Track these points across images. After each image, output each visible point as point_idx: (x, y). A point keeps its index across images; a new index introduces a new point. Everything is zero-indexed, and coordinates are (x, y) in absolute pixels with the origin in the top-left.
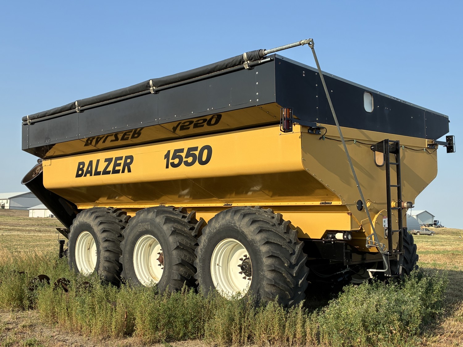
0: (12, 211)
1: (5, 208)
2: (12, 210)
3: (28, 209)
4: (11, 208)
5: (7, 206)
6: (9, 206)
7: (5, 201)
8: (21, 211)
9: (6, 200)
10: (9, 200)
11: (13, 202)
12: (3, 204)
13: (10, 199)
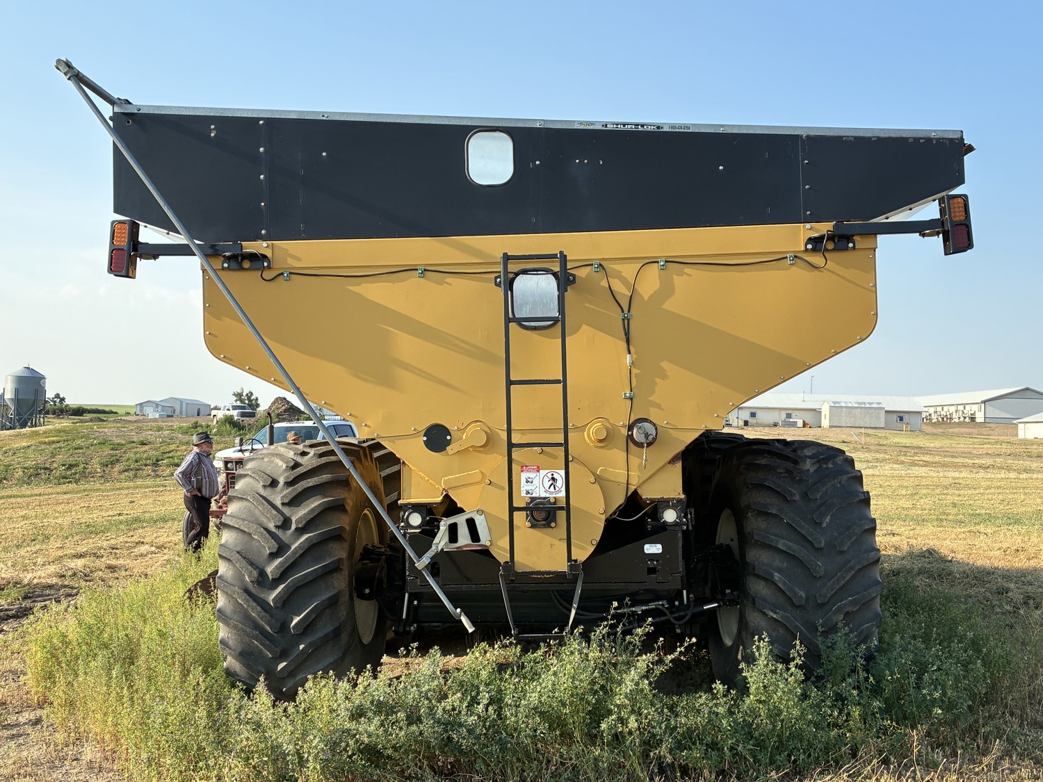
0: (990, 427)
1: (978, 420)
2: (989, 425)
3: (1015, 422)
4: (987, 420)
5: (980, 418)
6: (983, 416)
7: (975, 408)
8: (1008, 425)
9: (977, 405)
10: (983, 405)
11: (991, 408)
12: (972, 412)
13: (984, 402)
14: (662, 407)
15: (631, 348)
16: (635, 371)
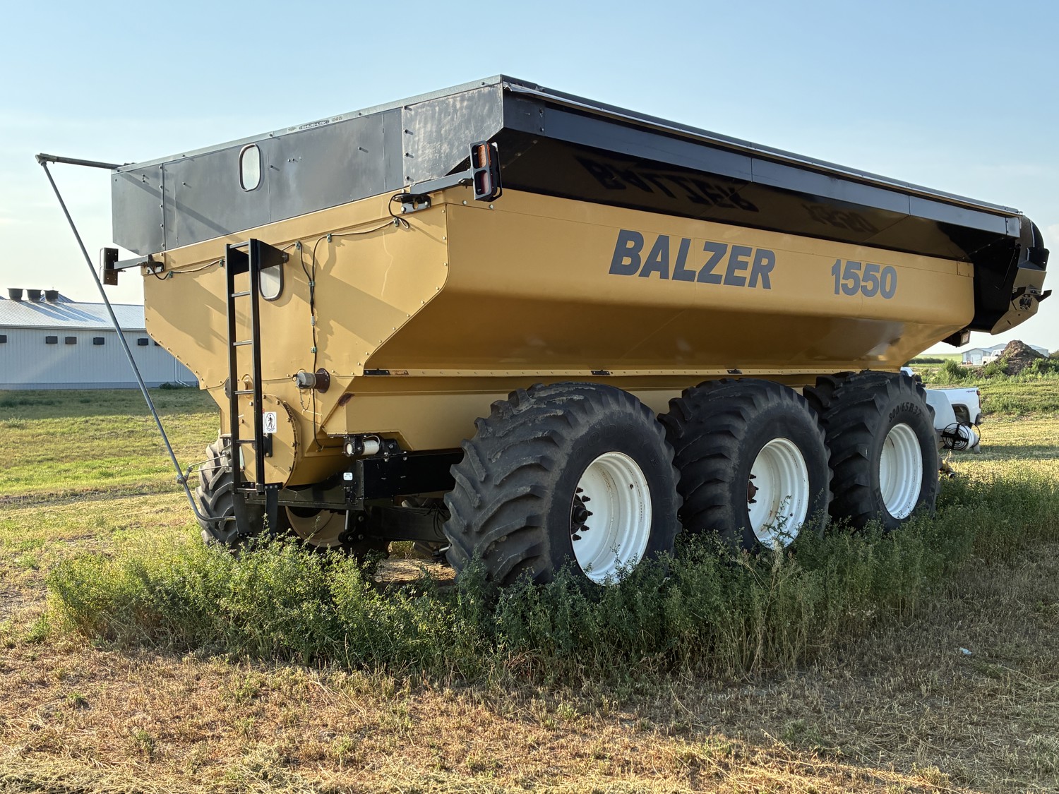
14: (332, 359)
15: (315, 310)
16: (317, 330)
